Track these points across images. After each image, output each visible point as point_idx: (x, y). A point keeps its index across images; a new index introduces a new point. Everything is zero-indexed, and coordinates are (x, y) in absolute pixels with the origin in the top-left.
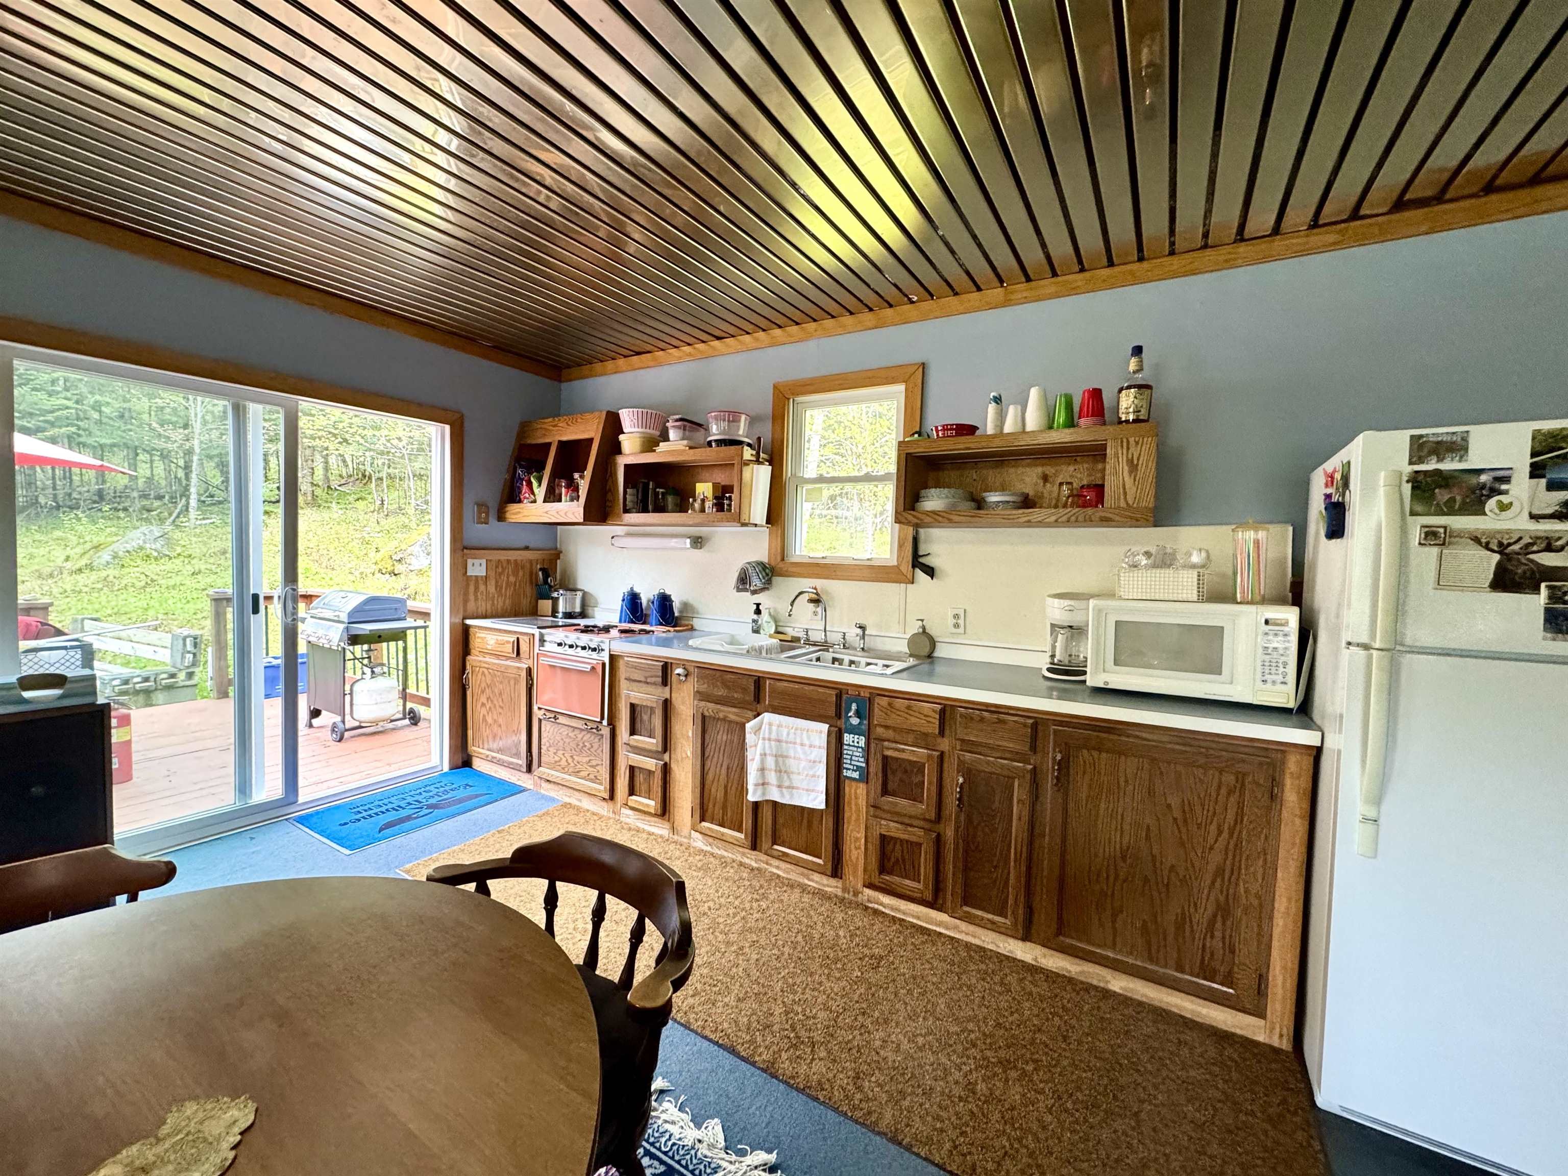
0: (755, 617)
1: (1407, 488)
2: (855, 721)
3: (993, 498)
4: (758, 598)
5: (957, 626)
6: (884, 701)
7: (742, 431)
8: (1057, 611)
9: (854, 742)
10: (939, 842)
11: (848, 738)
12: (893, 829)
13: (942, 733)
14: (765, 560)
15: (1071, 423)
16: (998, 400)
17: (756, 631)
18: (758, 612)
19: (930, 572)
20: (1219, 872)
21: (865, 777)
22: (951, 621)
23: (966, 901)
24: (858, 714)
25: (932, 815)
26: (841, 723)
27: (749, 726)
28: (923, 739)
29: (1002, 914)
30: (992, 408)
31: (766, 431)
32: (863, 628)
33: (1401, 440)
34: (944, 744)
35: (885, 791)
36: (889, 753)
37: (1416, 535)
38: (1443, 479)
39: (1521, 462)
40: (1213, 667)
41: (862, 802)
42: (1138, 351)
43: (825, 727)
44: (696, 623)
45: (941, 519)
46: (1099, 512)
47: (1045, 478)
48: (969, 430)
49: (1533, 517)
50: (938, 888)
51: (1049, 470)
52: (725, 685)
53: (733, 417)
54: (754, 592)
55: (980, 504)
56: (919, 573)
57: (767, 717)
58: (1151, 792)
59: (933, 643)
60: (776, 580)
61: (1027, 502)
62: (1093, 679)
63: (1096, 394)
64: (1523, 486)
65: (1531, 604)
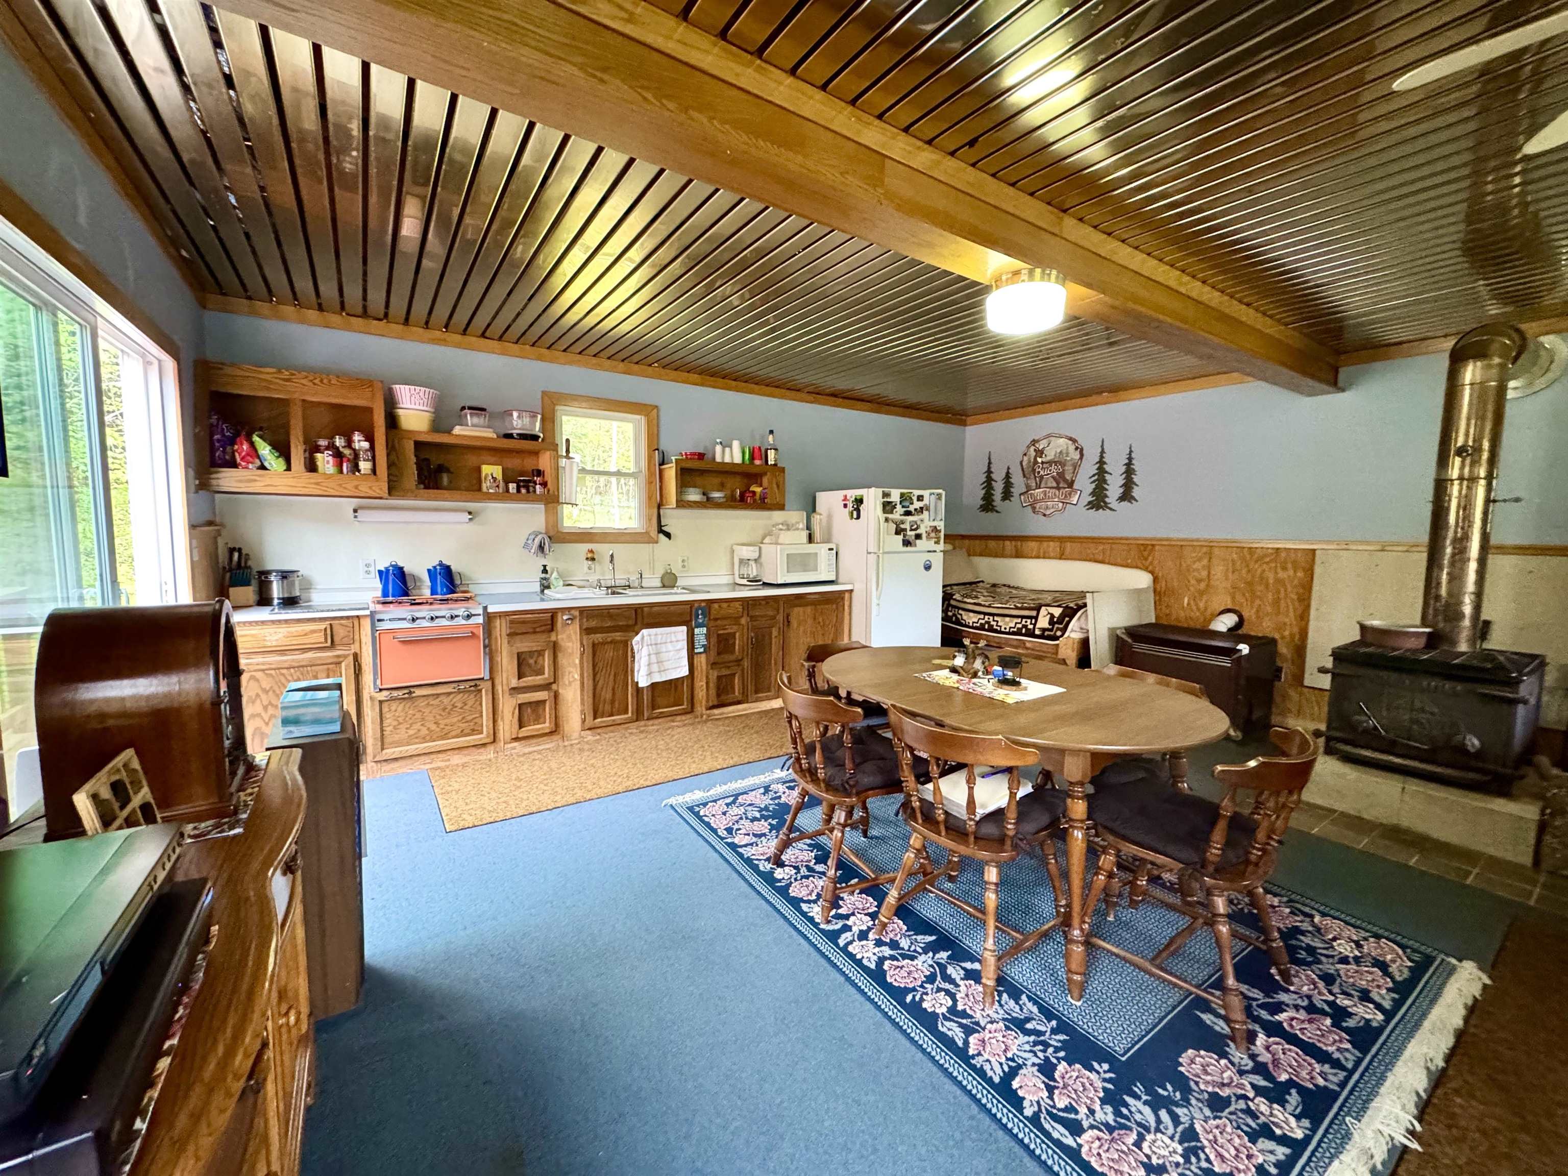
0: (544, 575)
1: (881, 506)
2: (700, 620)
5: (684, 566)
6: (716, 605)
7: (535, 427)
9: (700, 632)
10: (743, 669)
11: (697, 631)
12: (723, 671)
14: (544, 529)
15: (752, 462)
16: (721, 444)
18: (545, 571)
19: (668, 535)
21: (707, 649)
22: (680, 564)
23: (756, 692)
24: (702, 616)
25: (741, 657)
26: (693, 624)
27: (633, 640)
28: (733, 620)
30: (719, 447)
32: (641, 573)
34: (743, 621)
35: (717, 654)
36: (719, 632)
37: (883, 519)
38: (888, 503)
39: (898, 500)
40: (812, 569)
41: (705, 664)
42: (771, 432)
43: (684, 628)
48: (702, 456)
49: (900, 515)
50: (744, 692)
52: (611, 616)
55: (708, 497)
56: (661, 536)
57: (645, 632)
64: (899, 507)
65: (901, 537)
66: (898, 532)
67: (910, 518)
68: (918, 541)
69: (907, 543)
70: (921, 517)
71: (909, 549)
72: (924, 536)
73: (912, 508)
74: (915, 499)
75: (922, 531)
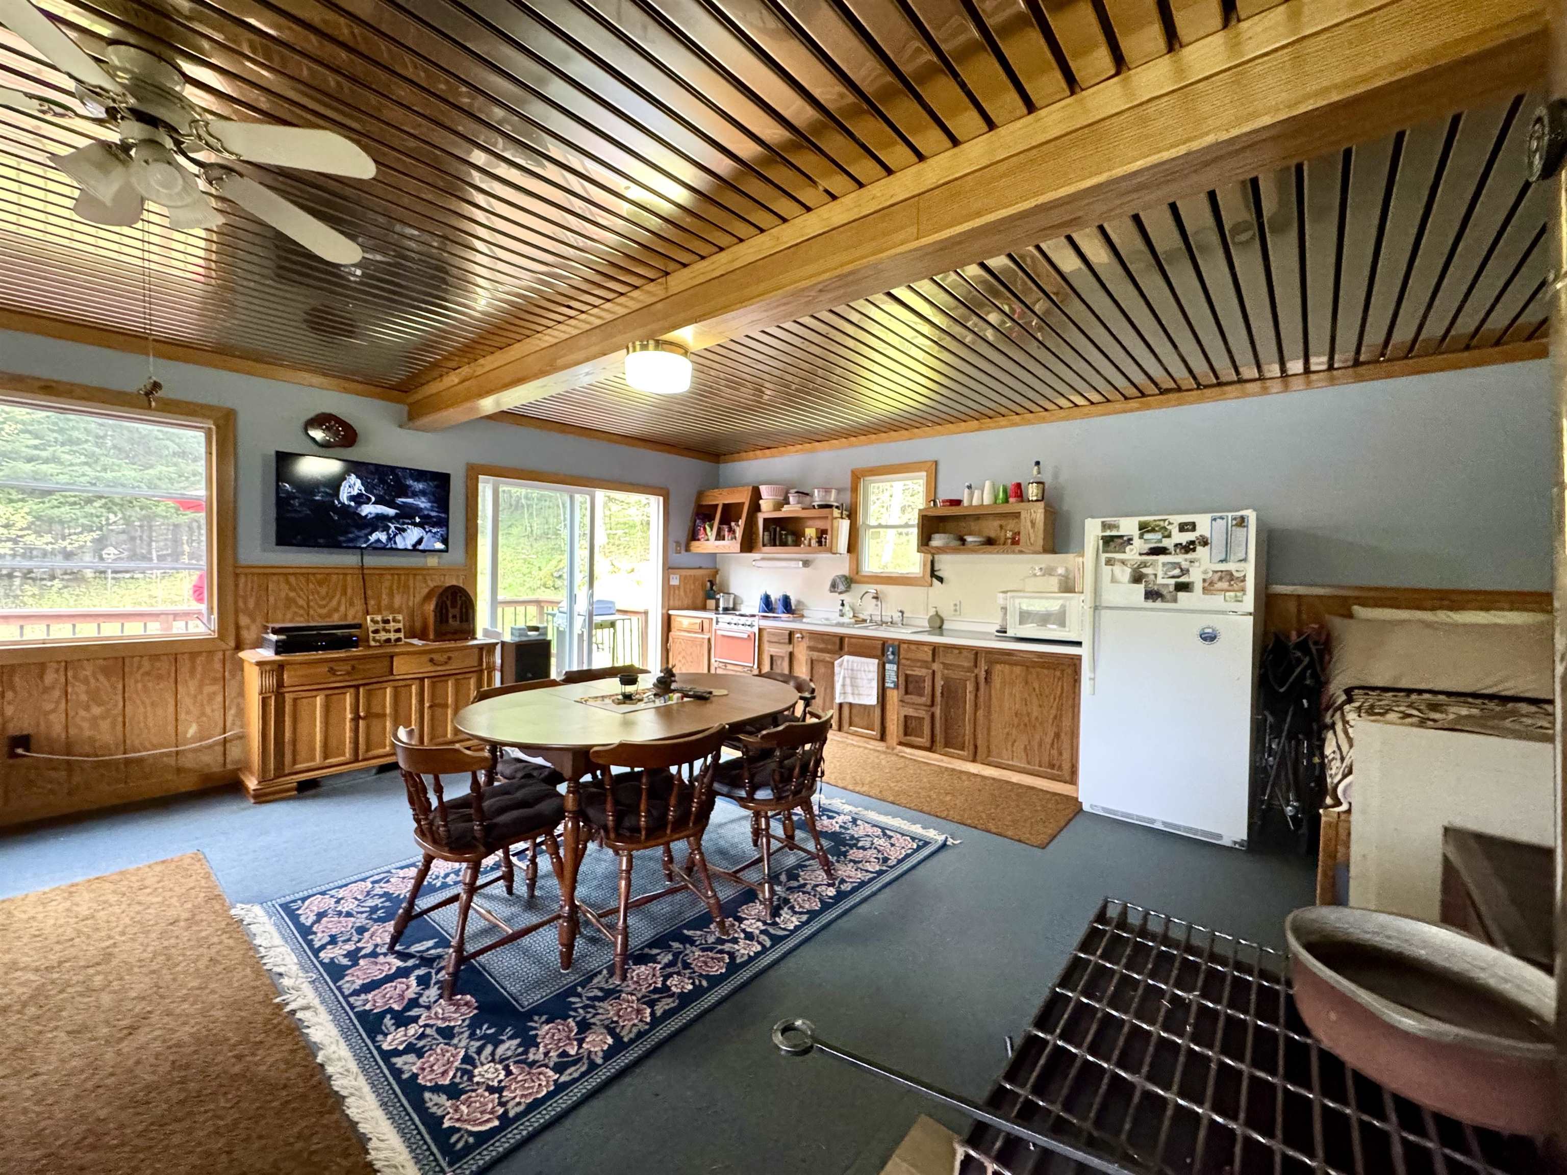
0: (841, 607)
1: (1101, 542)
2: (891, 657)
3: (969, 539)
4: (843, 597)
5: (956, 610)
6: (905, 646)
7: (832, 499)
8: (1001, 599)
9: (891, 668)
10: (933, 716)
11: (888, 666)
12: (911, 712)
13: (934, 661)
14: (847, 573)
15: (1006, 501)
16: (969, 487)
17: (842, 615)
18: (843, 605)
19: (941, 580)
20: (1055, 717)
21: (897, 686)
22: (953, 608)
23: (946, 746)
24: (893, 653)
25: (929, 703)
26: (885, 659)
27: (836, 663)
28: (925, 664)
29: (963, 749)
30: (966, 490)
31: (847, 498)
32: (902, 612)
33: (1098, 522)
34: (935, 666)
35: (907, 693)
36: (908, 672)
37: (1103, 561)
38: (1112, 538)
39: (1136, 533)
40: (1062, 623)
41: (896, 699)
42: (1038, 463)
43: (876, 661)
44: (805, 613)
45: (941, 550)
46: (1017, 548)
47: (1001, 527)
48: (958, 503)
49: (1141, 554)
50: (933, 741)
51: (1003, 522)
52: (823, 641)
53: (827, 491)
54: (841, 593)
55: (963, 541)
56: (935, 581)
57: (846, 657)
58: (1027, 683)
59: (942, 621)
60: (853, 585)
61: (990, 542)
62: (1010, 633)
63: (1019, 486)
64: (1137, 542)
65: (1140, 588)
66: (1137, 578)
67: (1162, 558)
68: (1181, 595)
69: (1152, 595)
70: (1190, 556)
71: (1159, 604)
72: (1198, 586)
73: (1166, 543)
74: (1175, 530)
75: (1195, 577)
